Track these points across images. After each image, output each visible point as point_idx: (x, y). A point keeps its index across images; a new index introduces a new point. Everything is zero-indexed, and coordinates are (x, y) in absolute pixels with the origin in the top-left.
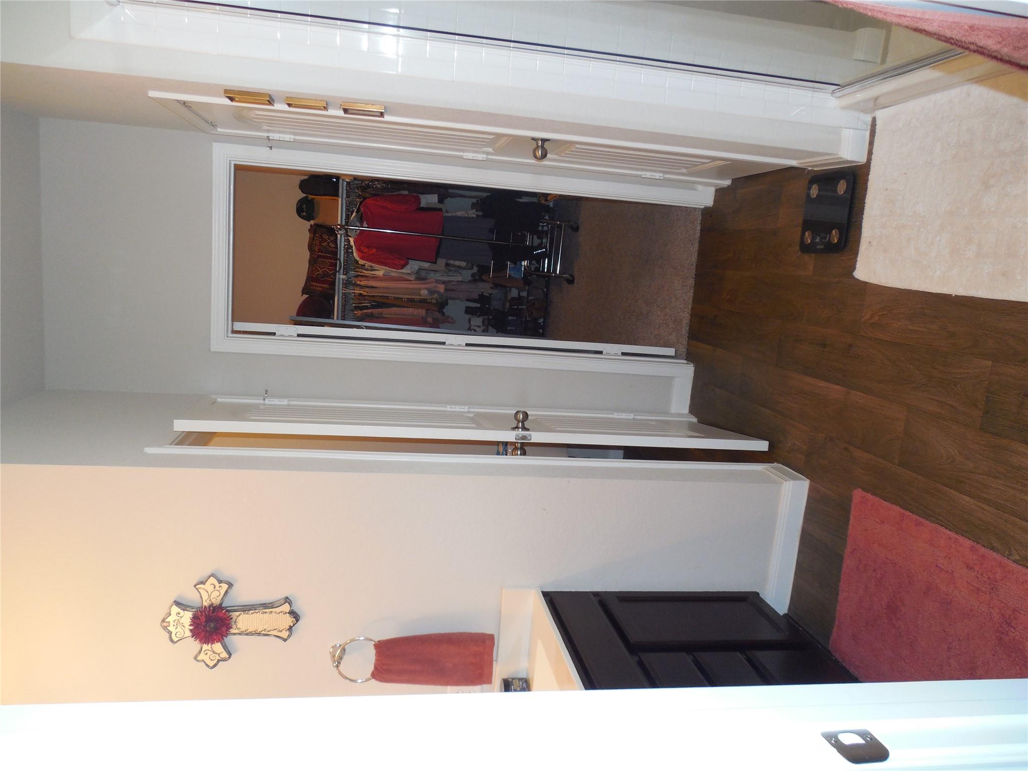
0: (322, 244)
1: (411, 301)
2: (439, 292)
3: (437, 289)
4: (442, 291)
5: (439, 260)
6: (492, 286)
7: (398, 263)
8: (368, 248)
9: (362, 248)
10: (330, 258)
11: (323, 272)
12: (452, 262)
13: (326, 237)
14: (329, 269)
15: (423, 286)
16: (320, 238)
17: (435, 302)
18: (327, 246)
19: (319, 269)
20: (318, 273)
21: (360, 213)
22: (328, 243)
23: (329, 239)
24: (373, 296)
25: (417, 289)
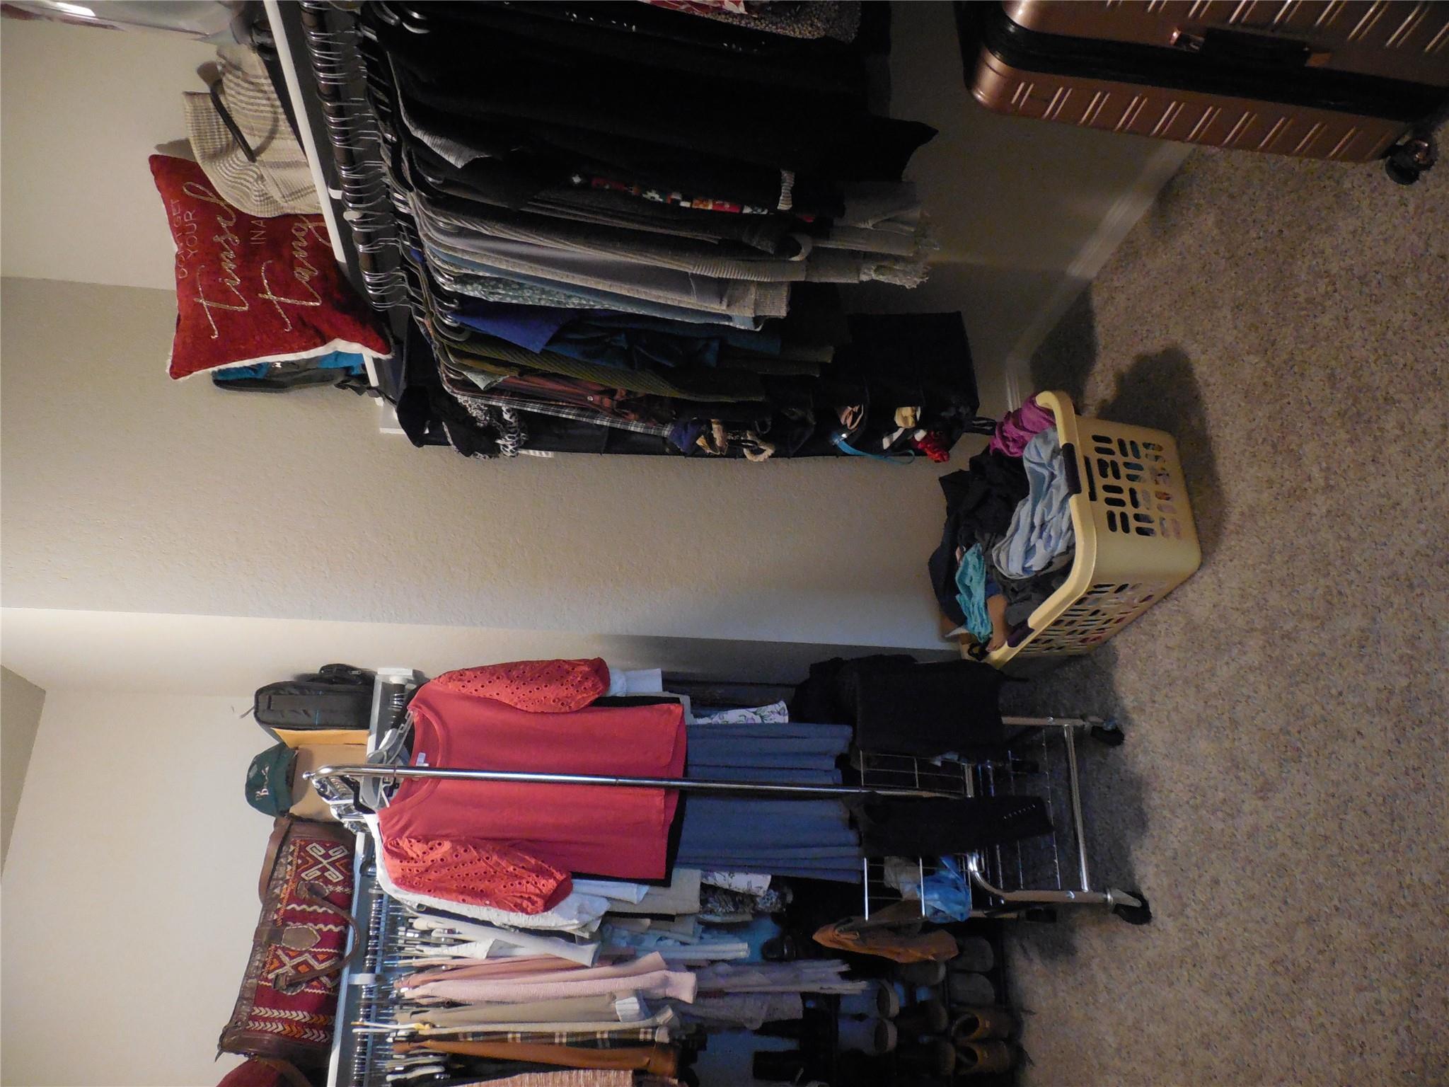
0: (303, 875)
1: (586, 1043)
2: (676, 1003)
3: (670, 992)
4: (687, 996)
5: (679, 875)
6: (844, 968)
7: (531, 888)
8: (425, 839)
9: (404, 843)
10: (325, 919)
11: (295, 967)
12: (721, 879)
13: (317, 851)
14: (315, 956)
15: (622, 983)
16: (298, 857)
17: (667, 1040)
18: (317, 878)
19: (285, 959)
20: (280, 971)
21: (405, 727)
22: (324, 869)
23: (326, 856)
24: (453, 1037)
25: (601, 995)
